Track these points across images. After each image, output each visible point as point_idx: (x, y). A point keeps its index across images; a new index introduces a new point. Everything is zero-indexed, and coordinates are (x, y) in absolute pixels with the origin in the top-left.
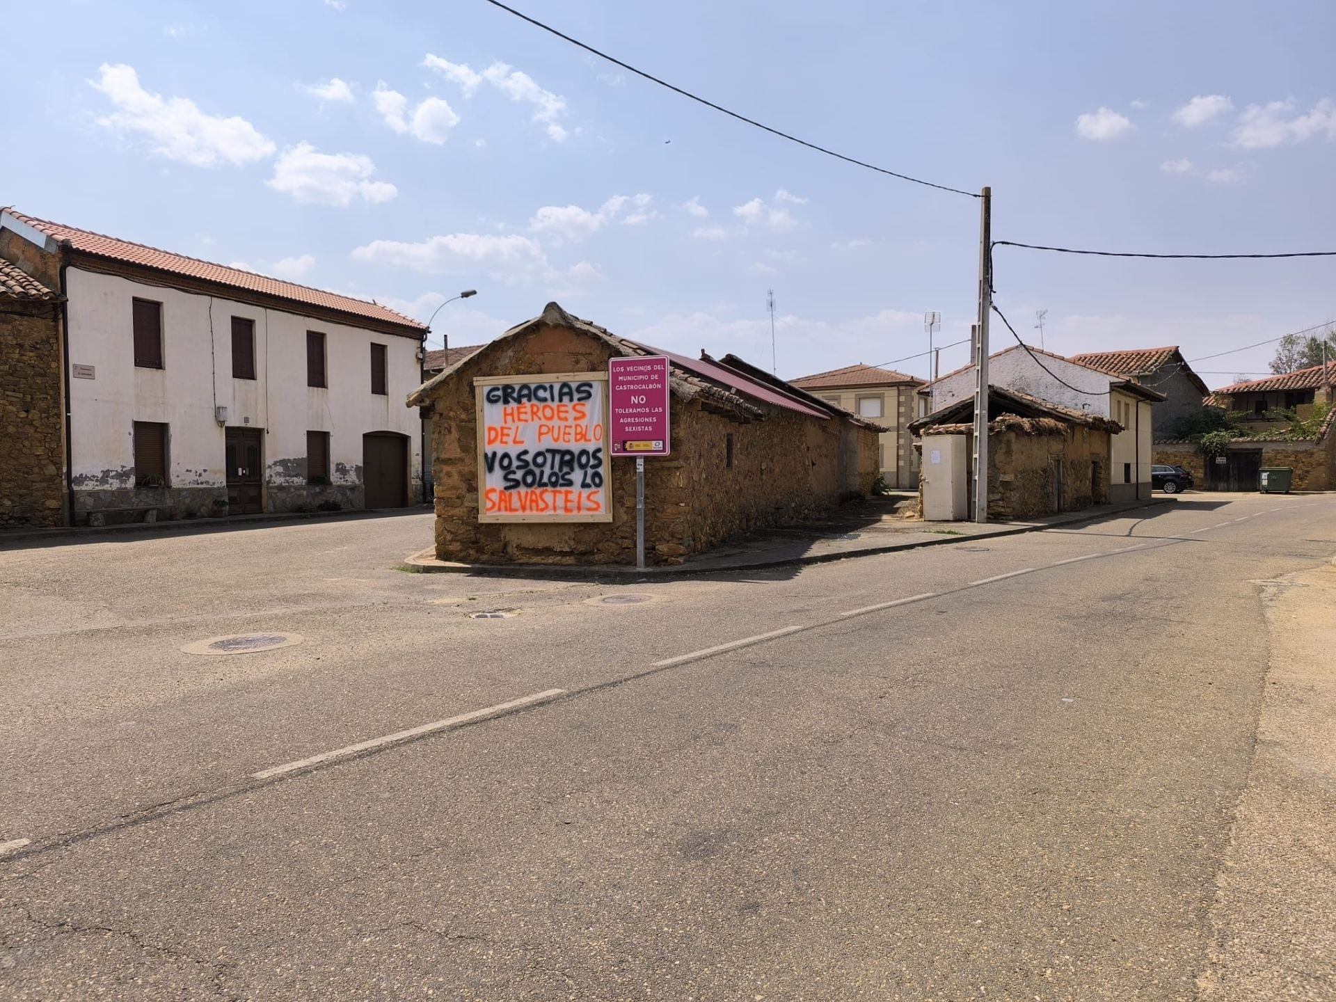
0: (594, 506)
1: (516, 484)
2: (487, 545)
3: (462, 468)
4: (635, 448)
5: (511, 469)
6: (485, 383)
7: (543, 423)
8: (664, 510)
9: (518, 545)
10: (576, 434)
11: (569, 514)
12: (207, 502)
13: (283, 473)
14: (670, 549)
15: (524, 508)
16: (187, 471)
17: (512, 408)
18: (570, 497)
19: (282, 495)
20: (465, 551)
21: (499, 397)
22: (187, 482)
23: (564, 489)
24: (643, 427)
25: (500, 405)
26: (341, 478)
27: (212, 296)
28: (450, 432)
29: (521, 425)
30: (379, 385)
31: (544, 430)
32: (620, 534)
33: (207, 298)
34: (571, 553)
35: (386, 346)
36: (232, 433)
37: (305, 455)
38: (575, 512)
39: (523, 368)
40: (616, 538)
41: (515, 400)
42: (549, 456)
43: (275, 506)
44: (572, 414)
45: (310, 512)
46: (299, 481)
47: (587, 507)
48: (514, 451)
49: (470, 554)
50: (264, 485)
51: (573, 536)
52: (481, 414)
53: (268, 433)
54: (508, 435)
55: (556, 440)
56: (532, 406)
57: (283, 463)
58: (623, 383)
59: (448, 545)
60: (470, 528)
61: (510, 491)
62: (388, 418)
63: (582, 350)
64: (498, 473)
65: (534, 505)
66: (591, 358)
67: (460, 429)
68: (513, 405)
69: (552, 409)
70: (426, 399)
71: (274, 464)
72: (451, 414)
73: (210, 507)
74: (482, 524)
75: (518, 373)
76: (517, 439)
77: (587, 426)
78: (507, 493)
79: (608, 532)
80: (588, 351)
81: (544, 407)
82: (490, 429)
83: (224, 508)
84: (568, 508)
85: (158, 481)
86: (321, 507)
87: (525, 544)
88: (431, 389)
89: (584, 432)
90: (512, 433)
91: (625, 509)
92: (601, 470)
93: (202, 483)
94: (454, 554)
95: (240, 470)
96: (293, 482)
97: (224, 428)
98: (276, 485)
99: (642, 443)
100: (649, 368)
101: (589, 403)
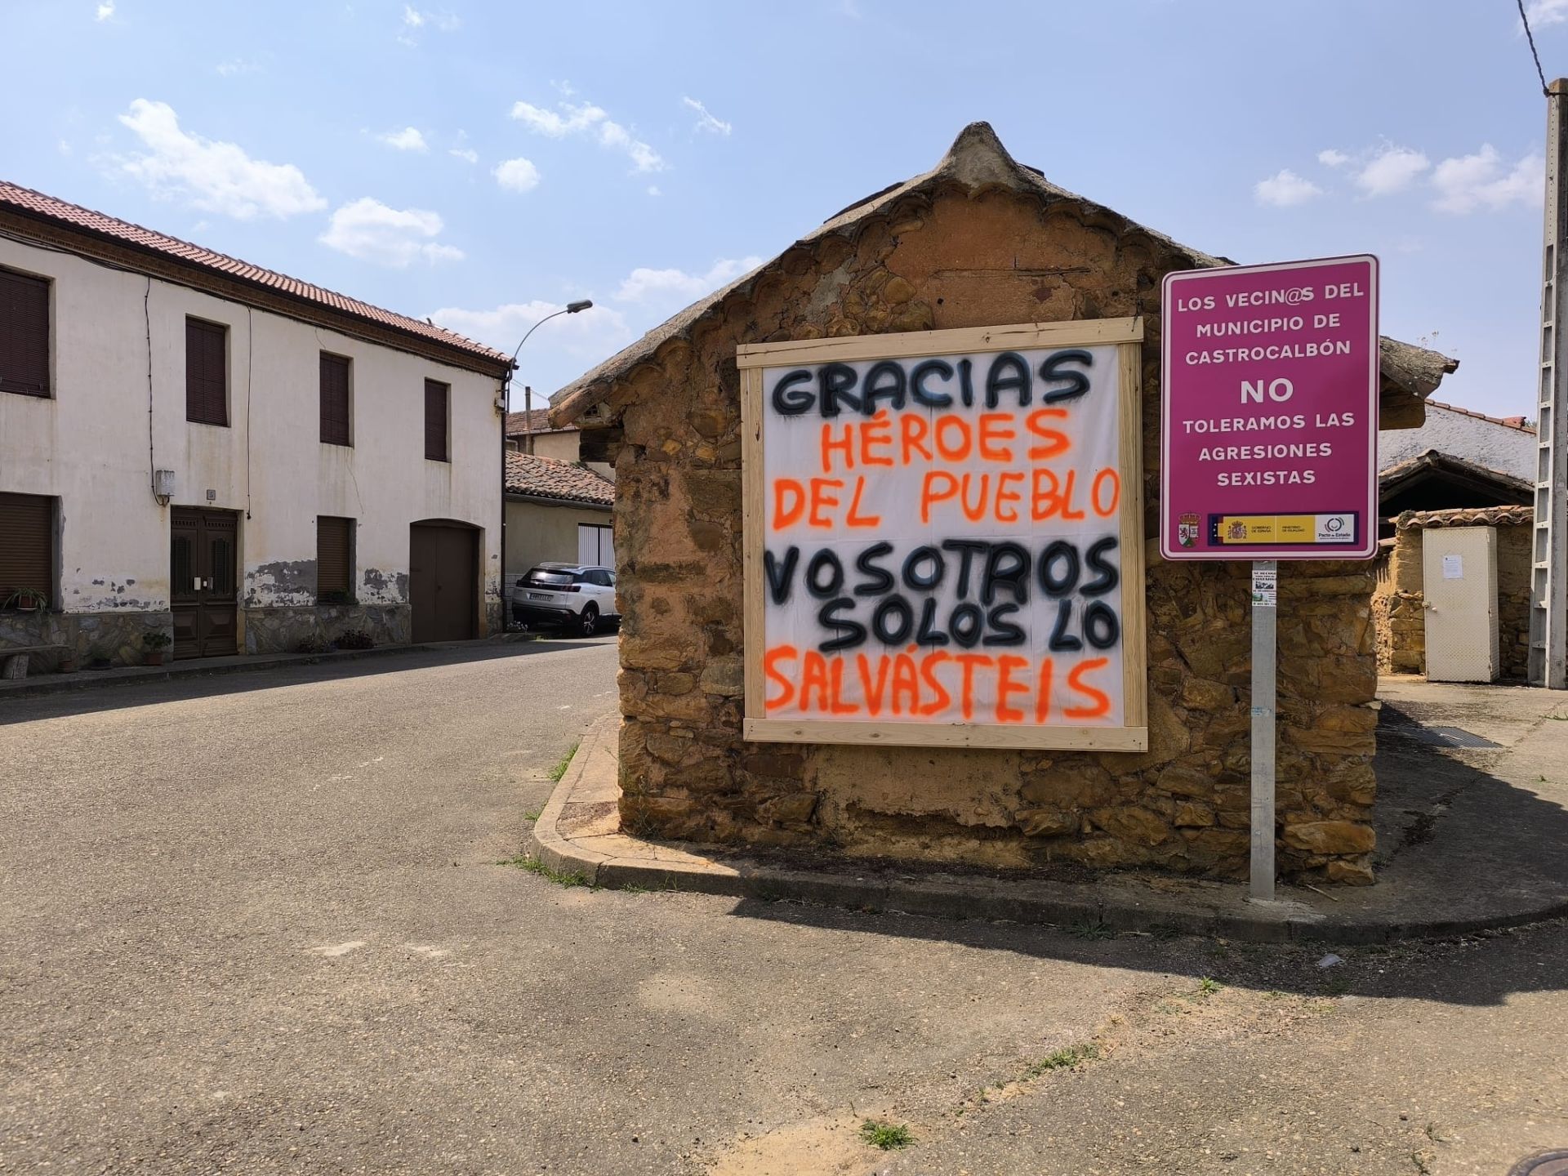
0: (1091, 703)
1: (856, 635)
2: (764, 801)
3: (695, 590)
4: (1252, 538)
5: (841, 596)
6: (771, 359)
7: (935, 469)
8: (1313, 721)
9: (854, 804)
10: (1037, 497)
11: (1009, 723)
12: (132, 637)
13: (273, 585)
14: (1333, 837)
15: (874, 704)
16: (96, 582)
17: (848, 429)
18: (1016, 675)
19: (272, 623)
20: (701, 813)
21: (810, 398)
22: (94, 602)
23: (996, 652)
24: (1282, 474)
25: (811, 423)
26: (373, 594)
27: (149, 276)
28: (664, 494)
29: (872, 473)
30: (437, 447)
31: (940, 486)
32: (1166, 785)
33: (141, 280)
34: (1012, 832)
35: (450, 385)
36: (182, 517)
37: (312, 555)
38: (1030, 719)
39: (880, 315)
40: (1155, 799)
41: (856, 404)
42: (953, 561)
43: (259, 643)
44: (1027, 440)
45: (322, 651)
46: (303, 598)
47: (1072, 707)
48: (848, 545)
49: (714, 822)
50: (241, 606)
51: (1017, 785)
52: (755, 444)
53: (249, 517)
54: (833, 502)
55: (975, 515)
56: (906, 421)
57: (276, 569)
58: (1210, 344)
59: (653, 795)
60: (718, 752)
61: (836, 655)
62: (450, 498)
63: (1056, 260)
64: (803, 604)
65: (905, 695)
66: (1085, 282)
67: (694, 487)
68: (849, 417)
69: (965, 429)
70: (602, 405)
71: (258, 572)
72: (670, 447)
73: (139, 647)
74: (751, 743)
75: (866, 328)
76: (859, 515)
77: (1071, 475)
78: (829, 659)
79: (1130, 779)
80: (1077, 262)
81: (942, 424)
82: (782, 486)
83: (164, 648)
84: (1010, 706)
85: (34, 600)
86: (339, 643)
87: (872, 802)
88: (618, 378)
89: (1061, 492)
90: (845, 496)
91: (1184, 714)
92: (1112, 600)
93: (124, 604)
94: (669, 820)
95: (198, 581)
96: (292, 601)
97: (168, 510)
98: (261, 605)
99: (1276, 522)
100: (1307, 294)
101: (1079, 410)
